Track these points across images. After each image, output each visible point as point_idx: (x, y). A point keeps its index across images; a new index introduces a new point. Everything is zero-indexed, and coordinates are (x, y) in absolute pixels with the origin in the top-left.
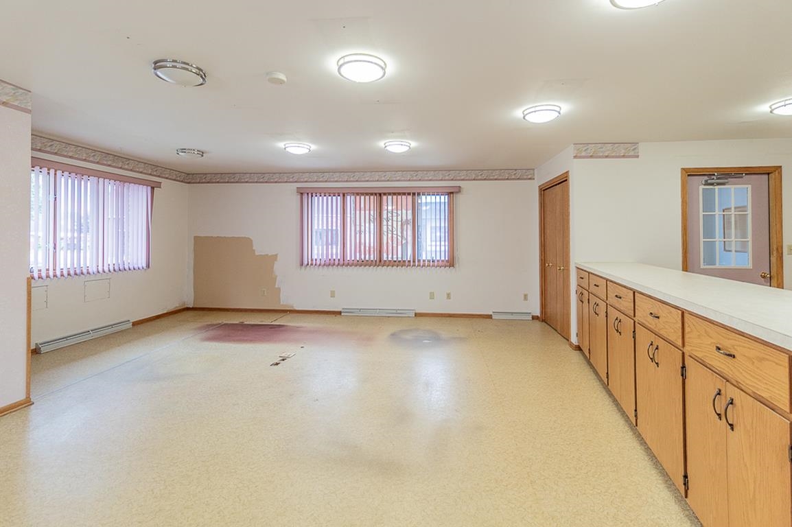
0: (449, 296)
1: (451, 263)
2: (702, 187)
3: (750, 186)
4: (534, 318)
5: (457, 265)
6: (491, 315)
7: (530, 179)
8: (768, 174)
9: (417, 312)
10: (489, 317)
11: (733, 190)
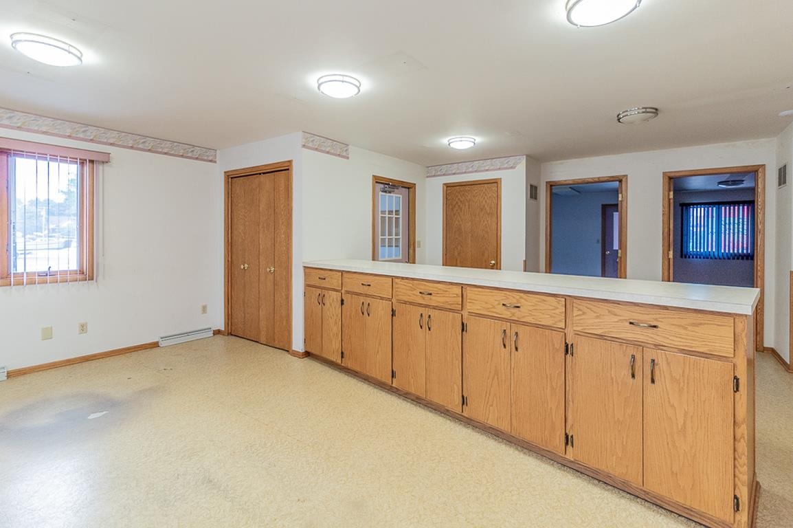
0: (83, 328)
1: (87, 274)
2: (381, 193)
3: (401, 196)
4: (217, 333)
5: (100, 277)
6: (157, 343)
7: (211, 161)
8: (409, 188)
9: (10, 369)
10: (155, 345)
11: (387, 197)
